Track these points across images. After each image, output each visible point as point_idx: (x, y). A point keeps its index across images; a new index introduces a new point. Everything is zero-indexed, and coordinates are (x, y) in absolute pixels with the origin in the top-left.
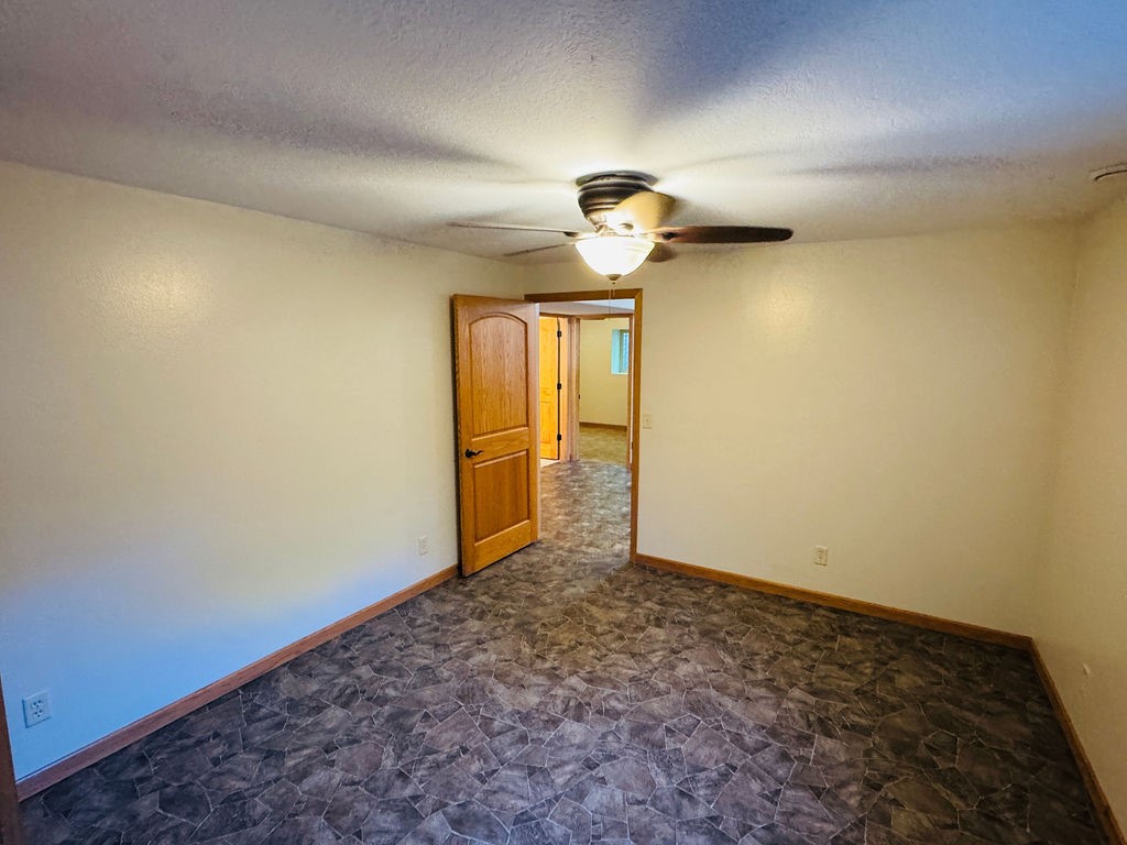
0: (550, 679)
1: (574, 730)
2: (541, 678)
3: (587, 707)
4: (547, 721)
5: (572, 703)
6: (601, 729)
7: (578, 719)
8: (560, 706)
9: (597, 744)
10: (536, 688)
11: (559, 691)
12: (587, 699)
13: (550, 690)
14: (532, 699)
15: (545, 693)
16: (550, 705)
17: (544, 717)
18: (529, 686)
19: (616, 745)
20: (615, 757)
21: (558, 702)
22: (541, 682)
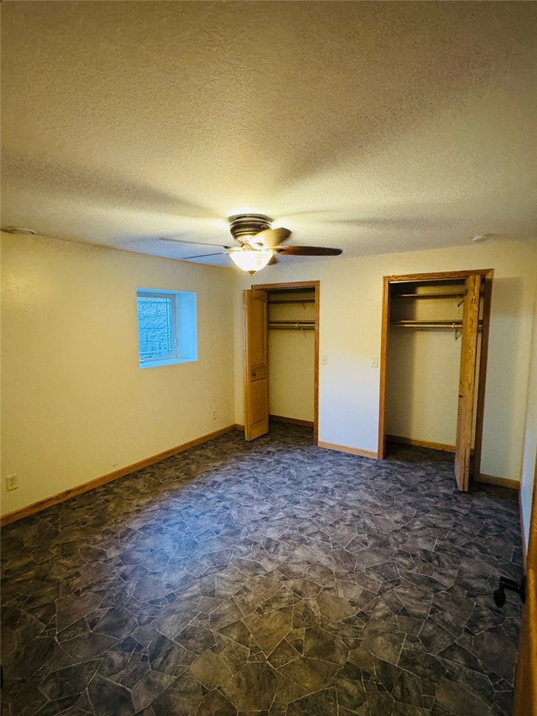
0: (288, 569)
1: (273, 534)
2: (294, 571)
3: (263, 547)
4: (288, 539)
5: (272, 549)
6: (257, 534)
7: (270, 540)
8: (280, 547)
9: (261, 527)
10: (298, 561)
11: (281, 558)
12: (262, 552)
13: (288, 560)
14: (299, 553)
15: (291, 557)
16: (287, 548)
17: (290, 541)
18: (303, 563)
19: (250, 526)
20: (253, 521)
21: (282, 551)
22: (296, 566)
